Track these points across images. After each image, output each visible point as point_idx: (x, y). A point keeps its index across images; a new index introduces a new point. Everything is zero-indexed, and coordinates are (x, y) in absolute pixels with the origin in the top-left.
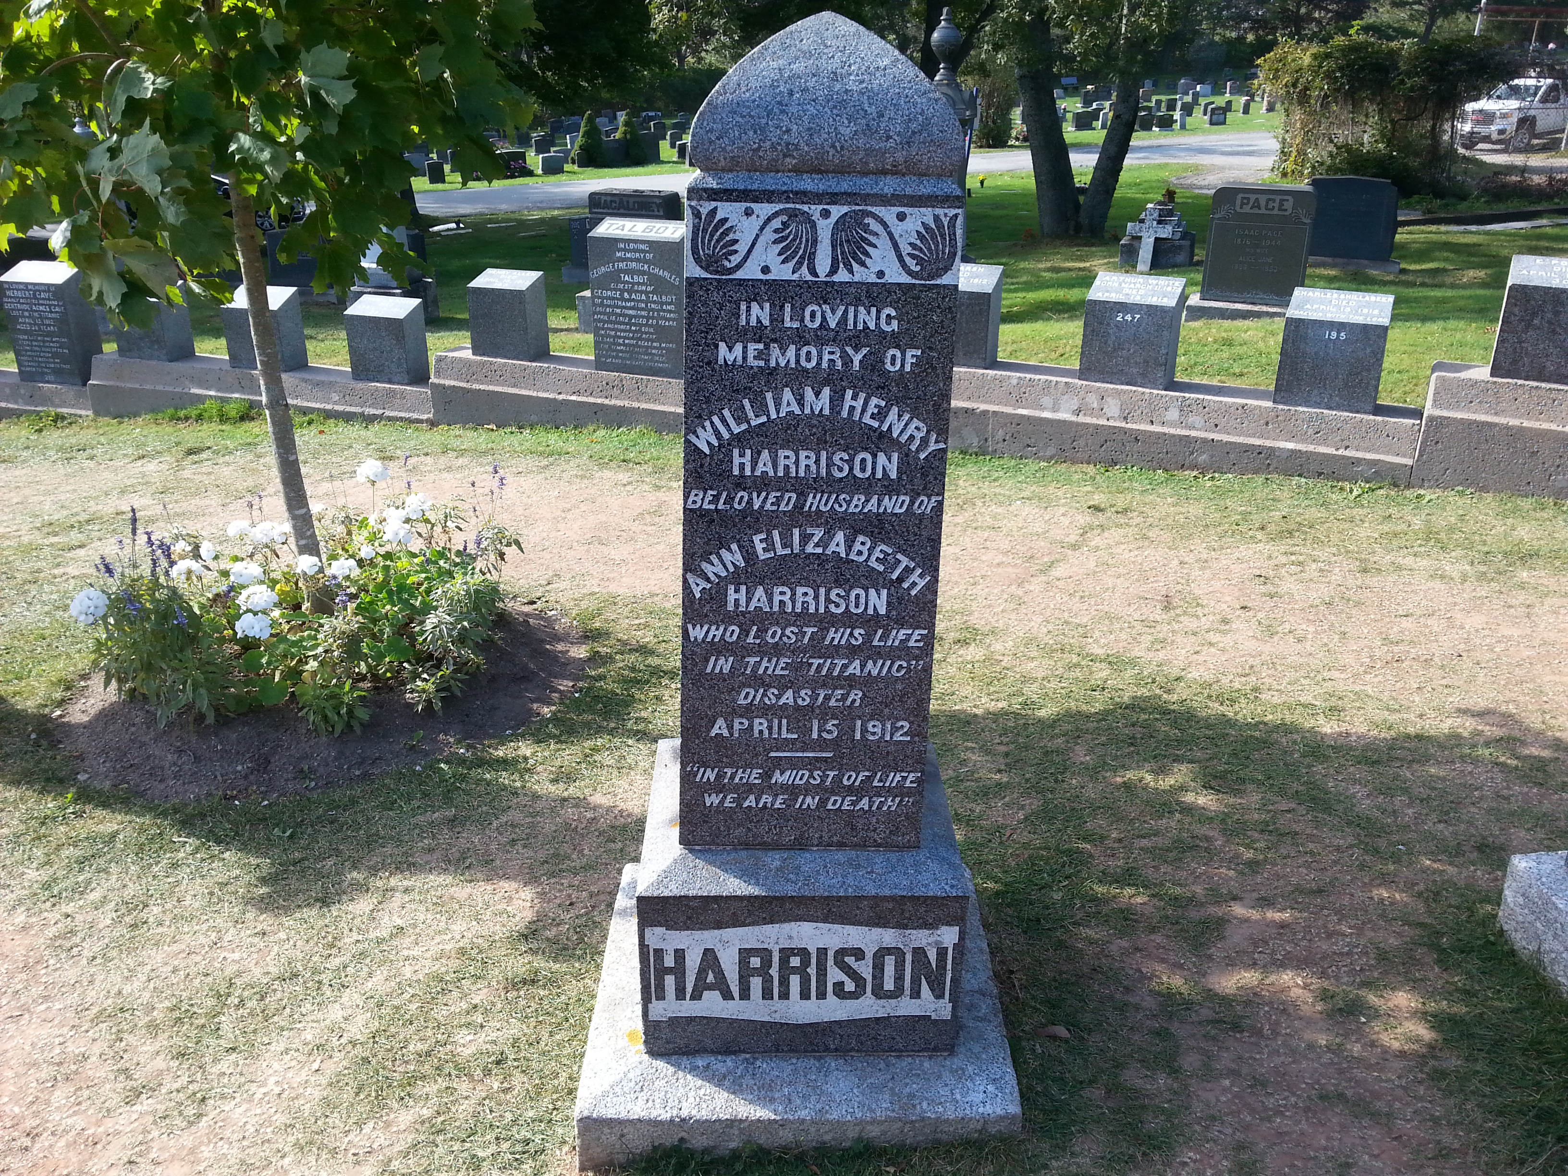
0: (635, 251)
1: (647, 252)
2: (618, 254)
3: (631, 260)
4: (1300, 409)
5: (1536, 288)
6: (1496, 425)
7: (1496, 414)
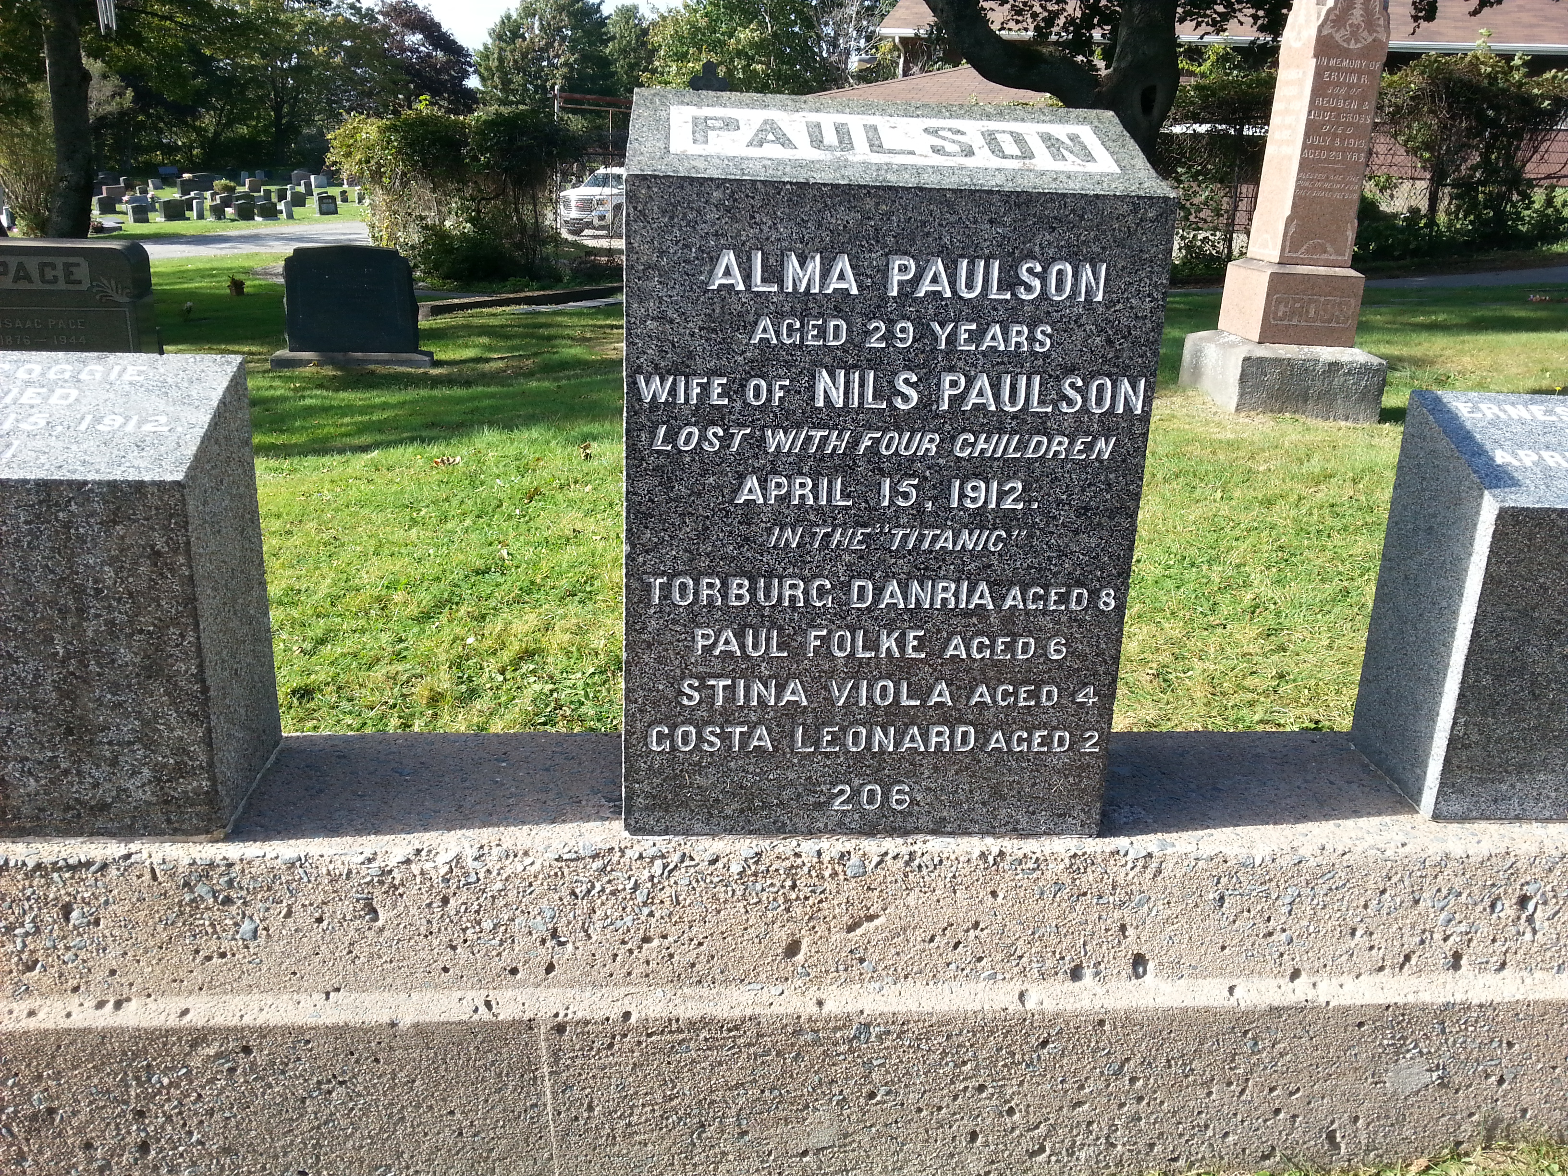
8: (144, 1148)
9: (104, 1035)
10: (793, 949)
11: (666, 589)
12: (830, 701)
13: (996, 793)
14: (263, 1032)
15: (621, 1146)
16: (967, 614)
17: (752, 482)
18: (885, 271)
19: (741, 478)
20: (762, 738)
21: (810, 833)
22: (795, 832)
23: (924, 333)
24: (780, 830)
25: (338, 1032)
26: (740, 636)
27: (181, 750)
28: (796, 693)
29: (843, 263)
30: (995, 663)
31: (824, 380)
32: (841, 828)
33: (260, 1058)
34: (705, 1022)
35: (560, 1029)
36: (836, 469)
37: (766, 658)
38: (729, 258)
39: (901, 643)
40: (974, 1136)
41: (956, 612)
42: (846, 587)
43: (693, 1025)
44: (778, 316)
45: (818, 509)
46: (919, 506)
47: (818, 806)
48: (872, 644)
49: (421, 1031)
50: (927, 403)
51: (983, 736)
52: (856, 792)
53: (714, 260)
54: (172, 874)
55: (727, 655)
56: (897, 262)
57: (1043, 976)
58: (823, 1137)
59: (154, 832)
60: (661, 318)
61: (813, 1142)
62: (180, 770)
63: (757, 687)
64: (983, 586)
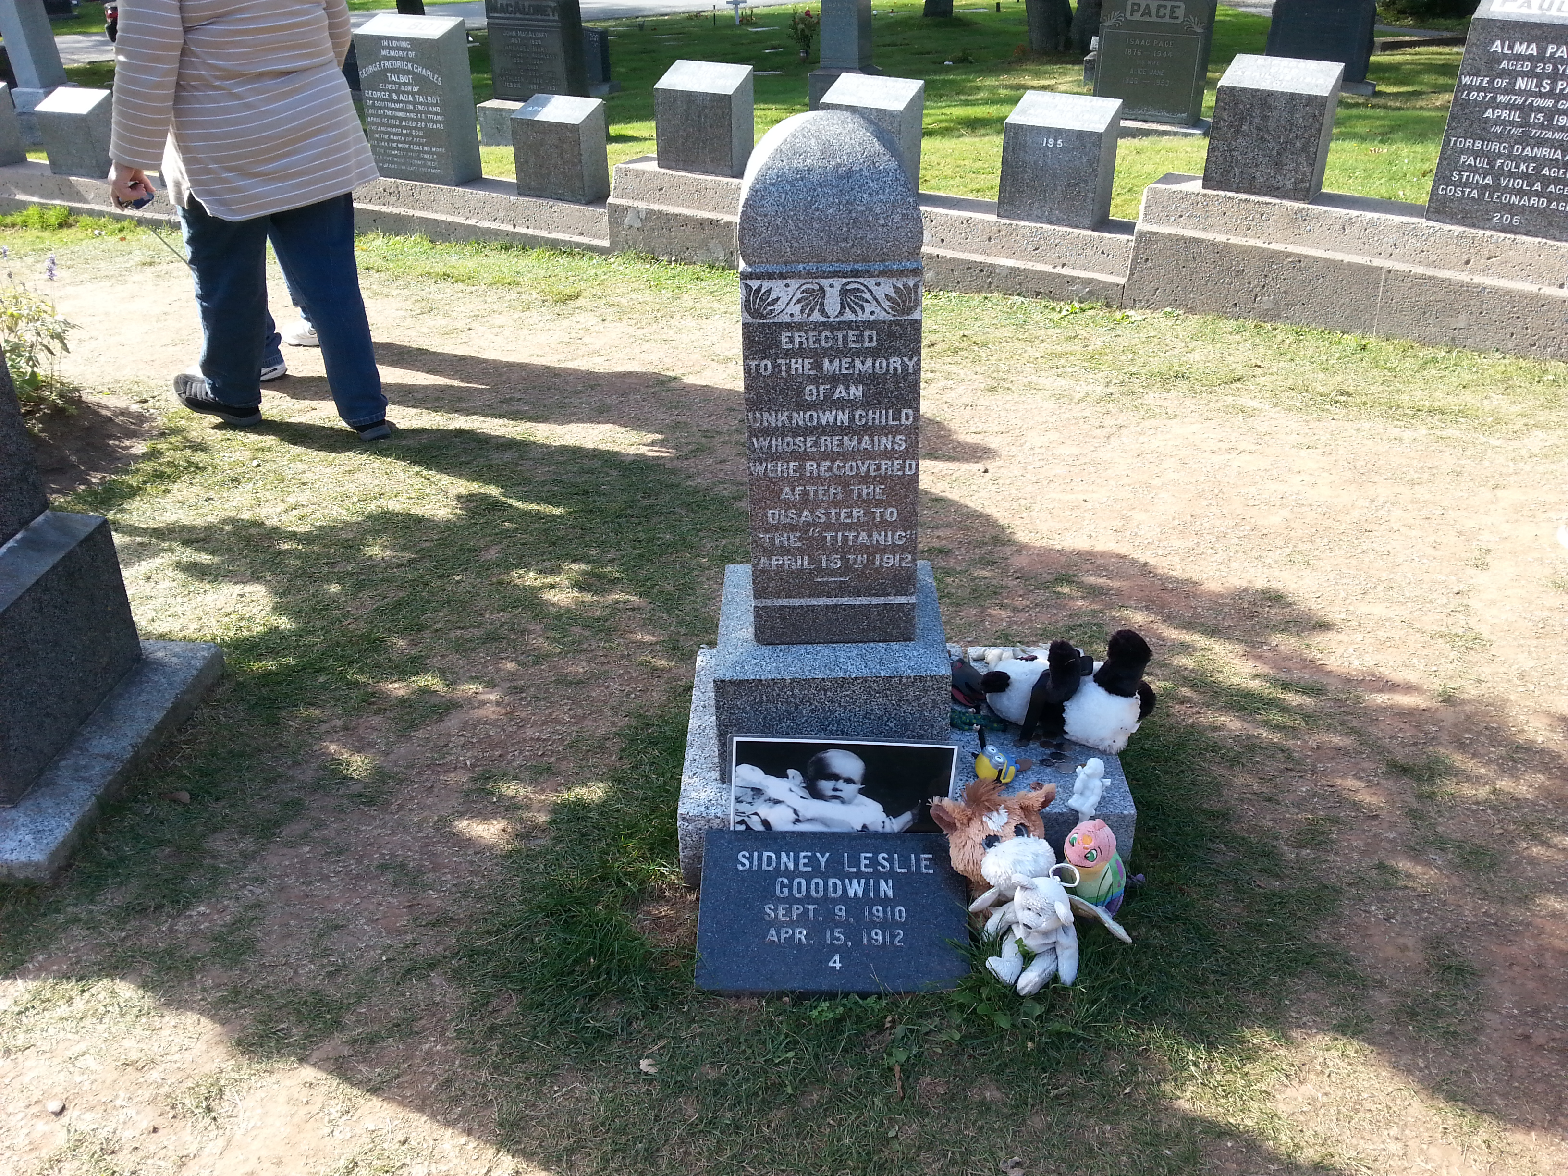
0: (399, 48)
1: (409, 50)
2: (383, 53)
3: (395, 58)
4: (1022, 223)
5: (1243, 90)
6: (1203, 241)
7: (1204, 229)
8: (1264, 287)
9: (1264, 250)
10: (1468, 262)
11: (1456, 142)
12: (1500, 184)
13: (1550, 224)
14: (1306, 257)
15: (1398, 315)
16: (1552, 160)
17: (1490, 110)
18: (1546, 49)
19: (1487, 109)
20: (1475, 194)
21: (1483, 229)
22: (1479, 227)
23: (1556, 68)
24: (1474, 226)
25: (1326, 260)
26: (1475, 159)
27: (1304, 174)
28: (1489, 180)
29: (1534, 46)
30: (1558, 178)
31: (1520, 80)
32: (1494, 228)
33: (1303, 265)
34: (1434, 278)
35: (1390, 271)
36: (1517, 109)
37: (1482, 167)
38: (1498, 43)
39: (1527, 168)
40: (1512, 334)
41: (1548, 159)
42: (1513, 147)
43: (1430, 278)
44: (1509, 61)
45: (1509, 121)
46: (1543, 122)
47: (1488, 219)
48: (1517, 167)
49: (1350, 264)
50: (1552, 90)
51: (1550, 203)
52: (1502, 217)
53: (1493, 43)
54: (1292, 209)
55: (1470, 165)
56: (1550, 46)
57: (1549, 285)
58: (1462, 325)
59: (1289, 198)
60: (1474, 59)
61: (1459, 326)
62: (1302, 180)
63: (1477, 177)
64: (1559, 152)
